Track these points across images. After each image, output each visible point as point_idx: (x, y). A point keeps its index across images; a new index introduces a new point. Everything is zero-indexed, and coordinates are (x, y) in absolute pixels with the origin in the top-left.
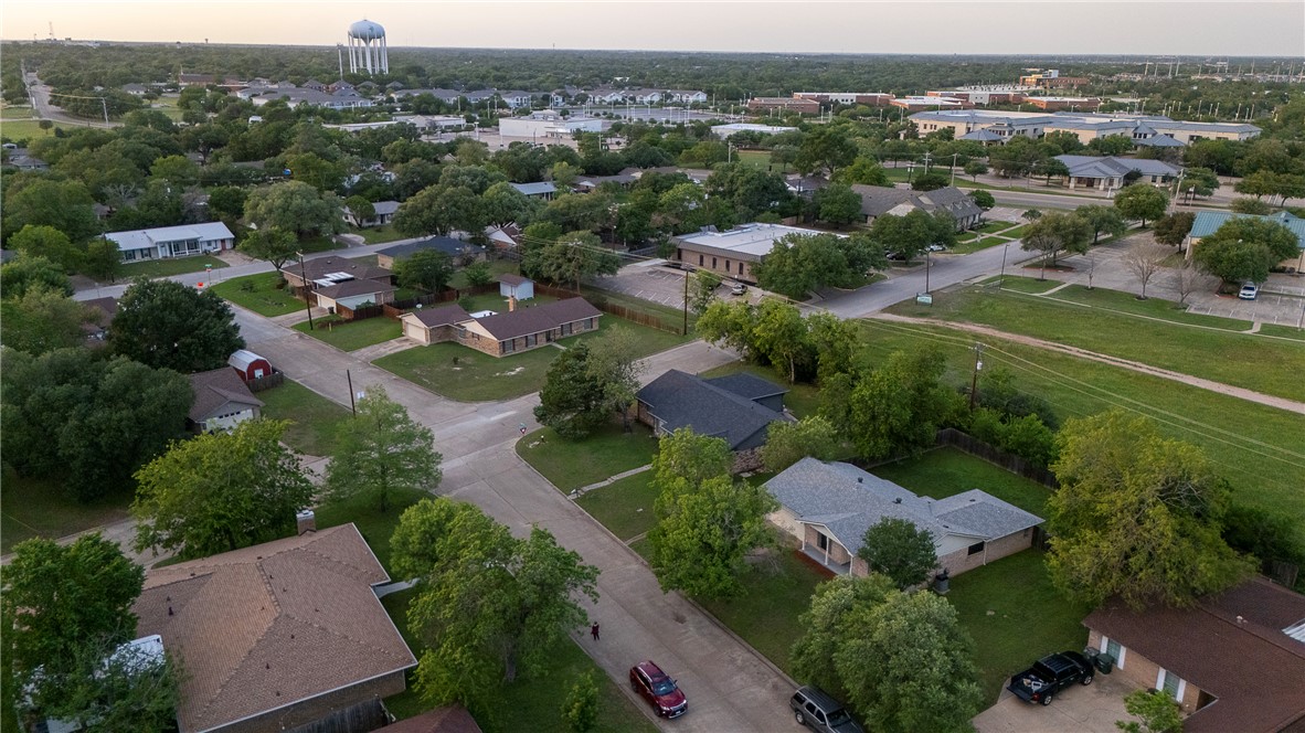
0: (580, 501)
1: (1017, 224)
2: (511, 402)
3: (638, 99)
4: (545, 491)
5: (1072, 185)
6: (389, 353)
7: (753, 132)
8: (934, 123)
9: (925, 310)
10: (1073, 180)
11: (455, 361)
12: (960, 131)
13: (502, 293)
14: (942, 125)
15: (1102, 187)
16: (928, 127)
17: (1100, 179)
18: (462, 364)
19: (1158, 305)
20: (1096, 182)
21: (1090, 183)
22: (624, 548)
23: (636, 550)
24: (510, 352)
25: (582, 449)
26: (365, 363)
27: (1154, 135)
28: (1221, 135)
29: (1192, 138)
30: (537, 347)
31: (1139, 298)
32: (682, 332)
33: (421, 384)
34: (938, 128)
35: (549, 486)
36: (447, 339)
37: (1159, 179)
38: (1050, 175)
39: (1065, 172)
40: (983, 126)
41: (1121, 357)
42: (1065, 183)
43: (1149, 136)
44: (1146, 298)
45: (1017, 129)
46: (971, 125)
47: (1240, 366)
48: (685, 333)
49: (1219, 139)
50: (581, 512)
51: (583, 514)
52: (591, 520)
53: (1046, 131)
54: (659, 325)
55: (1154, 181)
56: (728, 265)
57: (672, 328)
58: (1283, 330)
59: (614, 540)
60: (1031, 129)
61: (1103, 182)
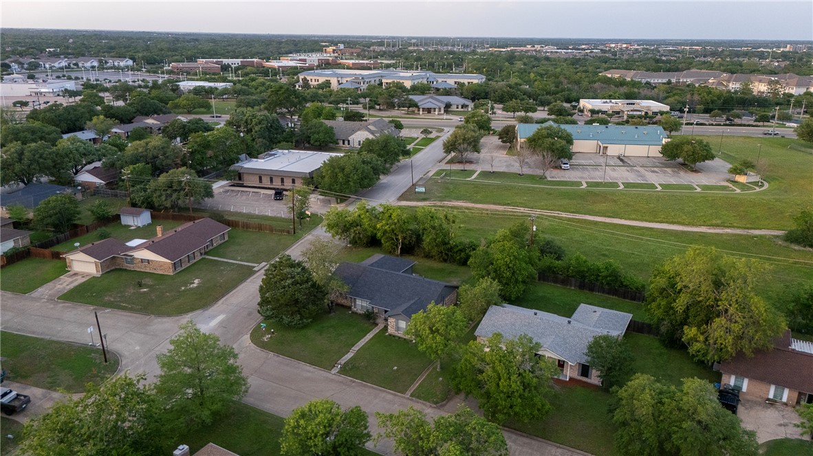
0: (344, 371)
1: (418, 138)
2: (213, 308)
3: (80, 65)
4: (309, 372)
5: (421, 113)
6: (68, 287)
7: (204, 87)
8: (317, 78)
9: (423, 196)
10: (421, 110)
11: (140, 285)
12: (334, 82)
13: (123, 223)
14: (322, 80)
15: (437, 113)
16: (313, 80)
17: (435, 109)
18: (146, 286)
19: (532, 178)
20: (432, 110)
21: (429, 111)
22: (408, 399)
23: (419, 397)
24: (179, 269)
25: (310, 333)
26: (50, 300)
27: (437, 82)
28: (470, 81)
29: (456, 83)
30: (195, 261)
31: (519, 174)
32: (293, 233)
33: (124, 309)
34: (320, 82)
35: (308, 367)
36: (116, 267)
37: (460, 107)
38: (409, 108)
39: (416, 106)
40: (347, 79)
41: (546, 209)
42: (416, 112)
43: (435, 83)
44: (523, 175)
45: (367, 80)
46: (340, 79)
47: (602, 206)
48: (294, 233)
49: (469, 83)
50: (351, 381)
51: (354, 382)
52: (365, 385)
53: (384, 81)
54: (271, 230)
55: (457, 108)
56: (282, 181)
57: (283, 231)
58: (597, 184)
59: (396, 395)
60: (373, 80)
61: (437, 110)
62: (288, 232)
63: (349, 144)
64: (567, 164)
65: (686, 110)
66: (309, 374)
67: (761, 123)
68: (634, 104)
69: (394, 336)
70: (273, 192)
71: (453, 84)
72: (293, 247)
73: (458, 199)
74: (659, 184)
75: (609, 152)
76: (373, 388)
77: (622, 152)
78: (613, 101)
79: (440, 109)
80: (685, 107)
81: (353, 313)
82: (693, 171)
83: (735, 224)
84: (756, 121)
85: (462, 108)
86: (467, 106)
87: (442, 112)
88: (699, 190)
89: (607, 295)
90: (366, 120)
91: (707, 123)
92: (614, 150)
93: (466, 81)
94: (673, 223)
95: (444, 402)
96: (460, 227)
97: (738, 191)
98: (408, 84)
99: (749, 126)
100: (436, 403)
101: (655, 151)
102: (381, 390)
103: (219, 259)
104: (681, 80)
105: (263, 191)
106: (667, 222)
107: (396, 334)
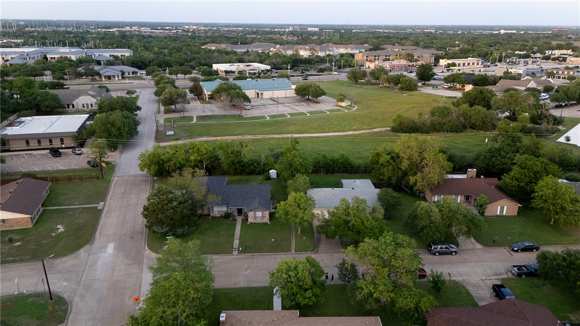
2: (96, 241)
4: (218, 259)
15: (116, 79)
17: (114, 76)
18: (17, 240)
19: (233, 117)
20: (112, 77)
21: (110, 78)
22: (295, 253)
23: (301, 251)
24: (34, 221)
29: (111, 56)
30: (40, 213)
31: (224, 115)
37: (131, 73)
40: (11, 56)
44: (227, 116)
45: (31, 56)
47: (291, 128)
48: (103, 178)
49: (122, 56)
50: (251, 255)
51: (254, 255)
52: (262, 255)
53: (48, 56)
54: (81, 179)
55: (129, 74)
56: (51, 141)
57: (93, 178)
58: (275, 116)
59: (286, 254)
60: (36, 56)
61: (116, 77)
62: (98, 178)
63: (73, 107)
64: (248, 106)
65: (289, 67)
66: (220, 260)
67: (321, 73)
68: (250, 66)
69: (255, 223)
70: (48, 151)
71: (109, 56)
72: (112, 187)
73: (201, 136)
74: (307, 112)
75: (264, 97)
76: (270, 255)
77: (271, 96)
78: (235, 64)
79: (118, 76)
80: (288, 66)
81: (212, 217)
82: (316, 103)
83: (364, 128)
84: (318, 72)
85: (133, 74)
86: (136, 73)
87: (120, 78)
88: (328, 113)
89: (342, 174)
90: (68, 88)
91: (295, 75)
92: (267, 94)
93: (119, 54)
94: (335, 132)
95: (317, 249)
96: (251, 149)
97: (346, 111)
98: (74, 58)
99: (314, 75)
100: (313, 251)
101: (291, 93)
102: (275, 255)
103: (60, 207)
104: (254, 50)
105: (35, 152)
106: (331, 132)
107: (255, 221)
